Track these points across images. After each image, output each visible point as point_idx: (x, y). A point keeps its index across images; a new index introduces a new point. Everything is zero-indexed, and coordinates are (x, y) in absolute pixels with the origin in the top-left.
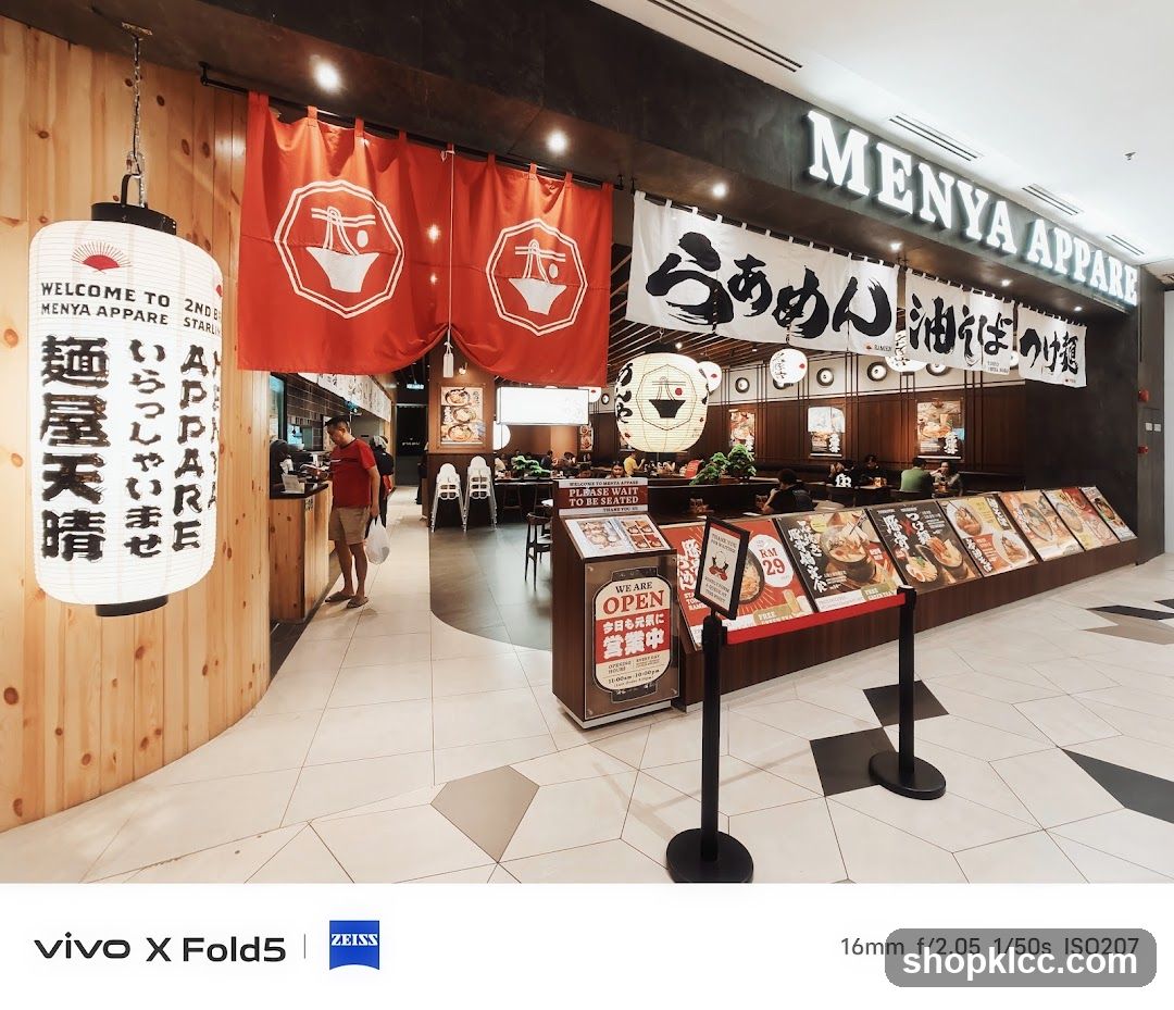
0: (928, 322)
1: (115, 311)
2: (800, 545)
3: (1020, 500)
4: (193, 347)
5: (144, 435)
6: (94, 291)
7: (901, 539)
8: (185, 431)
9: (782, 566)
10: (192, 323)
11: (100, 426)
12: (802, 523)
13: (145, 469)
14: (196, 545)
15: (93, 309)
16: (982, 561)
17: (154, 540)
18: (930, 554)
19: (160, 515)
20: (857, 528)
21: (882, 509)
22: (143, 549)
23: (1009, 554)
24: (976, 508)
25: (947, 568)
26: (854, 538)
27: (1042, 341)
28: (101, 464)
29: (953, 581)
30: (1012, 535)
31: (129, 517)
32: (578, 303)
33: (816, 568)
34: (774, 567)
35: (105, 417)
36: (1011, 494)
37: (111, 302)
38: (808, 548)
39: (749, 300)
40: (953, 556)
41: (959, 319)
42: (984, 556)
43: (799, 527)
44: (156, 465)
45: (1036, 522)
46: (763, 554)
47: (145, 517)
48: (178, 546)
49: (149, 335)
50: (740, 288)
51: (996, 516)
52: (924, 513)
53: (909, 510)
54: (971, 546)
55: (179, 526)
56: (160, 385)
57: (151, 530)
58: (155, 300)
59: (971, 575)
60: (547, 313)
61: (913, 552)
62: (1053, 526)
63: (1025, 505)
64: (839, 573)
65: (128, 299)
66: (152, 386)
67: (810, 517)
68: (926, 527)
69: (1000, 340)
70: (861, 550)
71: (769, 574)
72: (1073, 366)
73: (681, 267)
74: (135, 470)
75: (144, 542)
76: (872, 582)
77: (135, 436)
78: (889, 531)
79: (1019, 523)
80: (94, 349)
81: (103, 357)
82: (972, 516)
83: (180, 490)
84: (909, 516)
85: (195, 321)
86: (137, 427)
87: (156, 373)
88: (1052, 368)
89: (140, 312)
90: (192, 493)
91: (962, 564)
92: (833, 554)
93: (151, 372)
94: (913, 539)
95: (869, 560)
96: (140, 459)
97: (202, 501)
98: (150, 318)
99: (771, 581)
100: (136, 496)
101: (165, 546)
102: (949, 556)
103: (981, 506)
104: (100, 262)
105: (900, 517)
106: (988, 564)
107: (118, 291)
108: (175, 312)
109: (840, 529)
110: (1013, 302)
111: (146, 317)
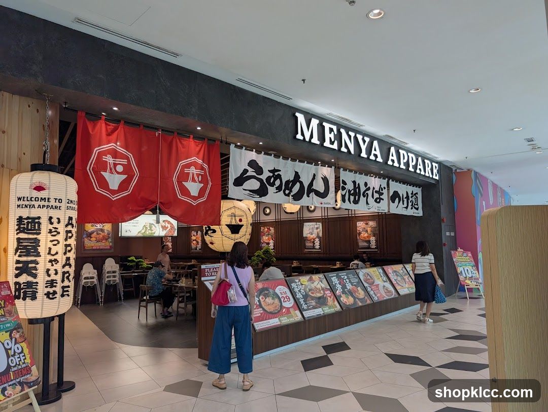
0: (349, 191)
1: (44, 206)
2: (296, 290)
3: (393, 269)
4: (69, 217)
5: (53, 252)
6: (37, 199)
7: (339, 287)
8: (66, 250)
9: (289, 298)
10: (69, 208)
11: (38, 249)
12: (297, 281)
13: (52, 265)
14: (68, 295)
15: (36, 206)
16: (374, 296)
17: (55, 293)
18: (351, 293)
19: (57, 283)
20: (320, 282)
21: (331, 274)
22: (51, 296)
23: (385, 293)
24: (372, 273)
25: (358, 299)
26: (319, 286)
27: (401, 196)
28: (38, 264)
29: (360, 304)
30: (388, 285)
31: (46, 284)
32: (208, 191)
33: (303, 299)
34: (286, 299)
35: (40, 246)
36: (389, 267)
37: (42, 203)
38: (299, 291)
39: (275, 186)
40: (361, 293)
41: (363, 188)
42: (374, 294)
43: (296, 282)
44: (56, 264)
45: (399, 278)
46: (282, 294)
47: (52, 283)
48: (63, 296)
49: (55, 214)
50: (271, 182)
51: (381, 276)
52: (349, 275)
53: (343, 274)
54: (369, 289)
55: (63, 287)
56: (59, 233)
57: (54, 289)
58: (57, 201)
59: (369, 302)
60: (197, 196)
61: (344, 292)
62: (407, 280)
63: (395, 271)
64: (313, 301)
65: (48, 201)
66: (55, 233)
67: (300, 278)
68: (350, 282)
69: (381, 197)
70: (322, 292)
71: (284, 302)
72: (416, 206)
73: (248, 174)
74: (49, 265)
75: (51, 294)
76: (326, 305)
77: (49, 253)
78: (334, 283)
79: (391, 279)
80: (37, 221)
81: (39, 223)
82: (370, 277)
83: (64, 273)
84: (342, 277)
85: (70, 207)
86: (50, 249)
87: (57, 229)
88: (407, 208)
89: (52, 206)
90: (68, 275)
91: (364, 298)
92: (310, 293)
93: (55, 228)
94: (344, 287)
95: (325, 296)
96: (51, 261)
97: (71, 278)
98: (55, 208)
99: (285, 304)
100: (49, 276)
101: (58, 296)
102: (360, 294)
103: (375, 272)
104: (39, 188)
105: (339, 277)
106: (376, 297)
107: (45, 198)
108: (63, 205)
109: (313, 283)
110: (387, 179)
111: (54, 208)
